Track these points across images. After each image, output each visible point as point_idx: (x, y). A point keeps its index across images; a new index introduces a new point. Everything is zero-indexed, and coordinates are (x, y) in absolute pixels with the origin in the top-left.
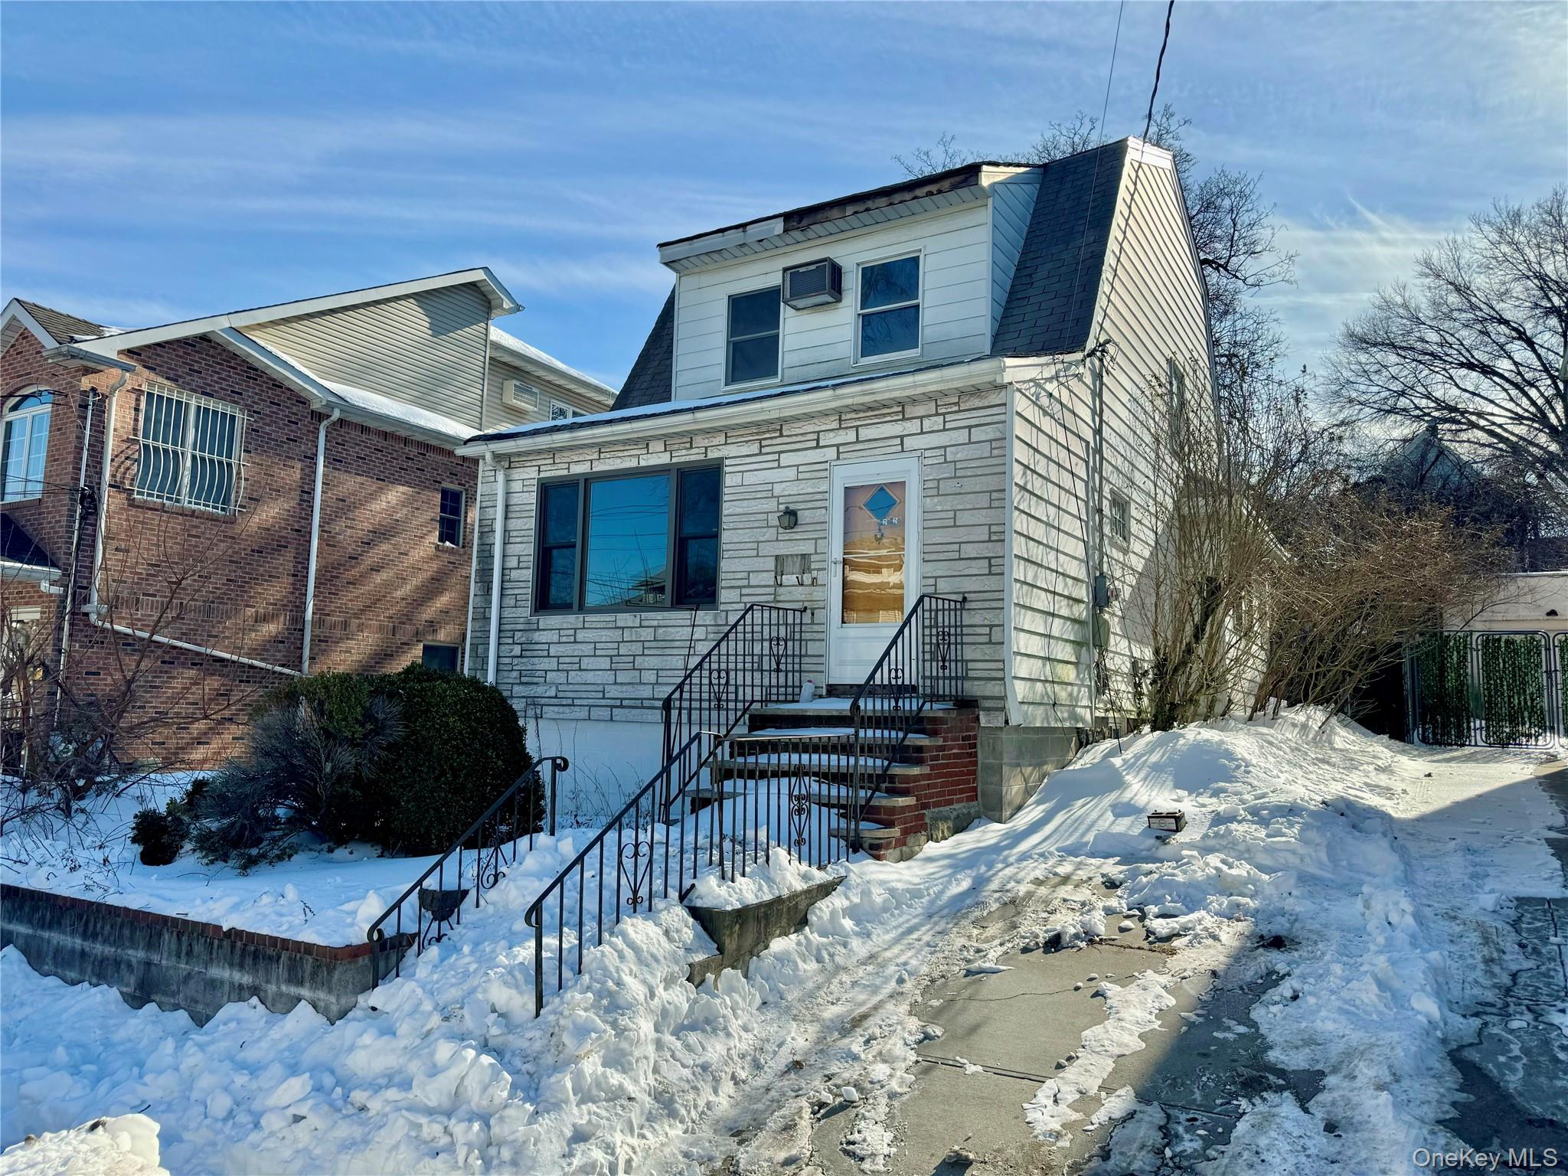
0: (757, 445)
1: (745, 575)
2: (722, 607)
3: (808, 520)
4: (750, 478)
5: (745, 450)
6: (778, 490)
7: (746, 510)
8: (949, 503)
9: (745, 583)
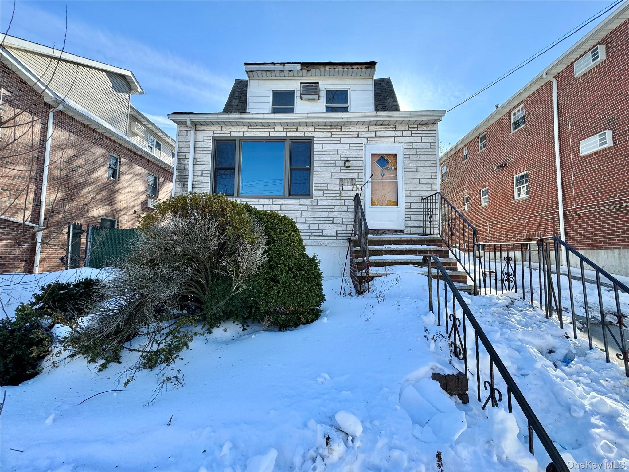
0: (330, 133)
1: (325, 185)
2: (314, 198)
3: (354, 165)
4: (326, 146)
5: (324, 135)
6: (340, 152)
7: (325, 159)
8: (414, 163)
9: (326, 188)
